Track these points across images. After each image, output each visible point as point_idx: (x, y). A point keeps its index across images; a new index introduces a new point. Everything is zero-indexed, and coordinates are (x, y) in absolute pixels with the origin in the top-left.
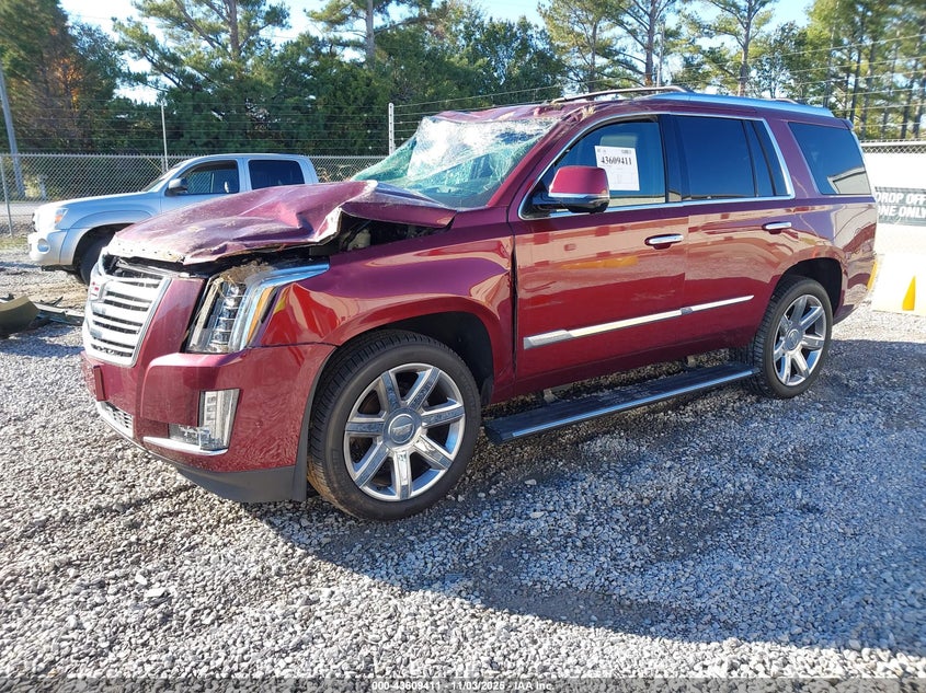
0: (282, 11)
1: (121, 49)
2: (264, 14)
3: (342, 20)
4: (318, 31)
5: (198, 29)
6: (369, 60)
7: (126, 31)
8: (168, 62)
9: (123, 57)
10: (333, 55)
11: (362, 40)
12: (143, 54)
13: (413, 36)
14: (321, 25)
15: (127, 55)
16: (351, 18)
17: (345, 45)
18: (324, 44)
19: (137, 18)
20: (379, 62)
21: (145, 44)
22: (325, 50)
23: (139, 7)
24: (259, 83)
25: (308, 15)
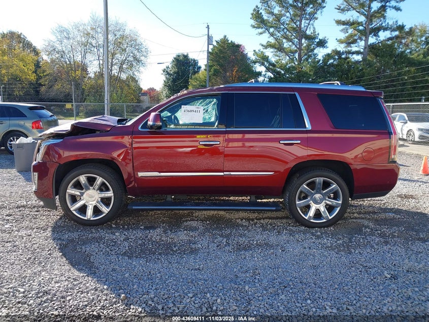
0: (325, 40)
1: (255, 62)
2: (316, 43)
3: (354, 42)
4: (341, 48)
5: (285, 52)
6: (364, 59)
7: (257, 55)
8: (271, 67)
9: (255, 66)
10: (347, 58)
11: (362, 50)
12: (263, 64)
13: (391, 46)
14: (343, 45)
15: (257, 65)
16: (358, 40)
17: (353, 53)
18: (343, 53)
19: (262, 50)
20: (369, 60)
21: (264, 59)
22: (343, 56)
23: (262, 45)
24: (306, 73)
25: (338, 41)
